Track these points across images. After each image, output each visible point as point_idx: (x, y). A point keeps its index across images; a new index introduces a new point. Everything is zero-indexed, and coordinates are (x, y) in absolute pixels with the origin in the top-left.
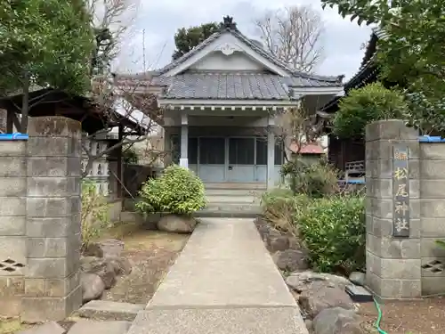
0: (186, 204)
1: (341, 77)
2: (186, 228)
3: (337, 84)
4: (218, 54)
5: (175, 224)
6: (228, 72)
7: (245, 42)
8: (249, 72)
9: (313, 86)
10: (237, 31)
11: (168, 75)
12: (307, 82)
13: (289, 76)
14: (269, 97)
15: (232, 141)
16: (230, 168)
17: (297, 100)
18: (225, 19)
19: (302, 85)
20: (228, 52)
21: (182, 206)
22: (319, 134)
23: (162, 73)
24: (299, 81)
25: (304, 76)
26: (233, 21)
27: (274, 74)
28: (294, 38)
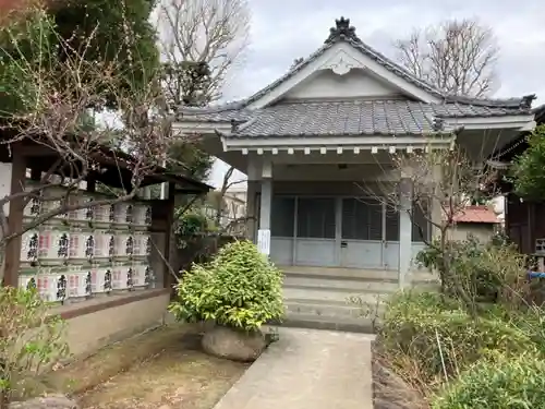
0: (243, 312)
1: (530, 99)
2: (245, 353)
3: (521, 110)
4: (328, 74)
5: (226, 344)
6: (342, 100)
7: (368, 54)
8: (374, 99)
9: (478, 116)
10: (357, 40)
11: (252, 107)
12: (468, 110)
13: (437, 102)
14: (402, 131)
15: (348, 204)
16: (344, 244)
17: (450, 135)
18: (337, 23)
19: (460, 114)
20: (341, 70)
21: (237, 316)
22: (489, 193)
23: (244, 106)
24: (454, 109)
25: (464, 103)
26: (350, 25)
27: (414, 100)
28: (451, 63)
